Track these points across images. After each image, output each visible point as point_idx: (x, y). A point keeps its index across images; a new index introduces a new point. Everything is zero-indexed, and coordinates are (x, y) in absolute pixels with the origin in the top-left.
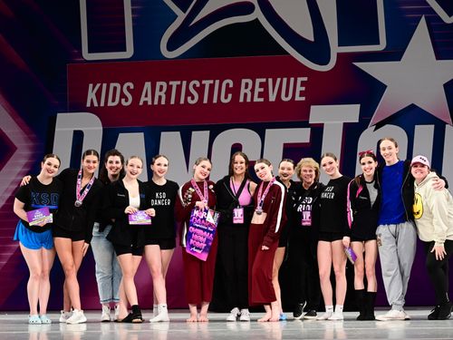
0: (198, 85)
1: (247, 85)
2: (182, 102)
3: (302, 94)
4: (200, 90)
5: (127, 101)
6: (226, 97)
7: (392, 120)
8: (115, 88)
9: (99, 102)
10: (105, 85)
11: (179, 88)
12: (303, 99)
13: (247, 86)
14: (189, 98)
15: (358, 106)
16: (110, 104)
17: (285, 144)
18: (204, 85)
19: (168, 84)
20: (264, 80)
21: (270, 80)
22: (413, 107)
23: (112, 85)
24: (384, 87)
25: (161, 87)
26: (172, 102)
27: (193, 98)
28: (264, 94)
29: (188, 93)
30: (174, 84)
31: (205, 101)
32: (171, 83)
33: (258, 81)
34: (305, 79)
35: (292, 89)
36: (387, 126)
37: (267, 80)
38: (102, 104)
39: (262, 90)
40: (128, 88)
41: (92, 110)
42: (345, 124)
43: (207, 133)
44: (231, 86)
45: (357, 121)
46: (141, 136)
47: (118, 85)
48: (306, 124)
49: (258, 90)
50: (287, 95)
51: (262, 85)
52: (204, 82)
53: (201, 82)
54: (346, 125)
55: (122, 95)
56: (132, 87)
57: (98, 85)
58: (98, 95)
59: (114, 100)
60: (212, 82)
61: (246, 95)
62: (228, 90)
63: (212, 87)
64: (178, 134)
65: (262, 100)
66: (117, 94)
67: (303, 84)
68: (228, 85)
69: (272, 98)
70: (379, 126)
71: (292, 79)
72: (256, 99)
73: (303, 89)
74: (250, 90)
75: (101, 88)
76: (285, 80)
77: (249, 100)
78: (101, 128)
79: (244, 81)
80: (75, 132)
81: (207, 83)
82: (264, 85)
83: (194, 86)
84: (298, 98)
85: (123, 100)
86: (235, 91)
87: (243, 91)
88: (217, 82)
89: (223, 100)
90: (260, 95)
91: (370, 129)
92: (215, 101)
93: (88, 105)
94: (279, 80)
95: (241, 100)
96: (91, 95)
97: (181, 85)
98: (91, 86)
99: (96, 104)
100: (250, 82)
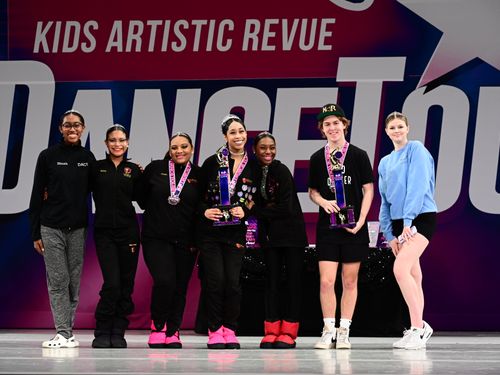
0: (186, 26)
1: (253, 27)
2: (164, 48)
3: (327, 41)
4: (189, 33)
5: (88, 45)
6: (224, 44)
7: (449, 79)
8: (73, 29)
9: (51, 46)
10: (59, 24)
11: (160, 29)
12: (329, 48)
13: (252, 30)
14: (174, 44)
15: (403, 60)
16: (66, 49)
17: (302, 109)
18: (195, 26)
19: (145, 24)
20: (276, 21)
21: (285, 22)
22: (477, 62)
23: (69, 24)
24: (440, 34)
25: (136, 29)
26: (151, 48)
27: (179, 44)
28: (276, 41)
29: (173, 37)
30: (154, 24)
31: (196, 48)
32: (149, 23)
33: (268, 22)
34: (332, 21)
35: (315, 35)
36: (442, 86)
37: (281, 22)
38: (55, 50)
39: (273, 34)
40: (91, 28)
41: (41, 57)
42: (385, 83)
43: (198, 91)
44: (231, 28)
45: (402, 80)
46: (107, 94)
47: (77, 25)
48: (331, 83)
49: (268, 34)
50: (307, 43)
51: (273, 28)
52: (194, 22)
53: (190, 23)
54: (386, 85)
55: (83, 38)
56: (96, 26)
57: (50, 24)
58: (50, 37)
59: (70, 45)
60: (205, 22)
61: (251, 41)
62: (227, 34)
63: (205, 29)
64: (157, 93)
65: (273, 48)
66: (75, 36)
67: (329, 27)
68: (227, 26)
69: (287, 46)
70: (430, 86)
71: (315, 21)
72: (265, 47)
73: (329, 34)
74: (257, 35)
75: (53, 27)
76: (305, 22)
77: (255, 48)
78: (53, 82)
79: (249, 22)
80: (17, 86)
81: (199, 23)
82: (276, 28)
83: (181, 27)
84: (322, 47)
85: (84, 45)
86: (236, 35)
87: (247, 35)
88: (213, 23)
89: (220, 48)
90: (271, 41)
91: (419, 90)
92: (209, 48)
93: (36, 50)
94: (296, 21)
95: (245, 48)
96: (40, 37)
97: (163, 26)
98: (40, 24)
99: (46, 50)
100: (257, 23)
